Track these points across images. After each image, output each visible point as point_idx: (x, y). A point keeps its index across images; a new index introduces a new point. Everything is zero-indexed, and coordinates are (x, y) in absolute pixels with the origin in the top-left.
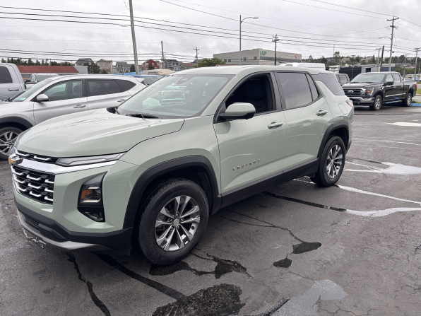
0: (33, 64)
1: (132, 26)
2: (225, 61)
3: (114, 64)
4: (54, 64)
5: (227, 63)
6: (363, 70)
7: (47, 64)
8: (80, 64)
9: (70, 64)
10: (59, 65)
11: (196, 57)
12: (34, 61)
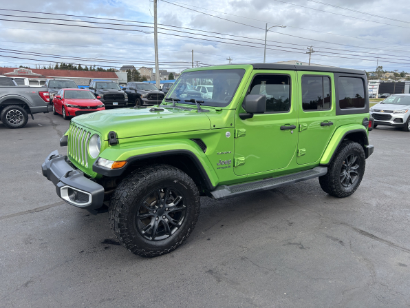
0: (82, 70)
1: (156, 33)
3: (154, 71)
4: (100, 70)
7: (94, 70)
8: (124, 71)
9: (113, 71)
12: (84, 67)
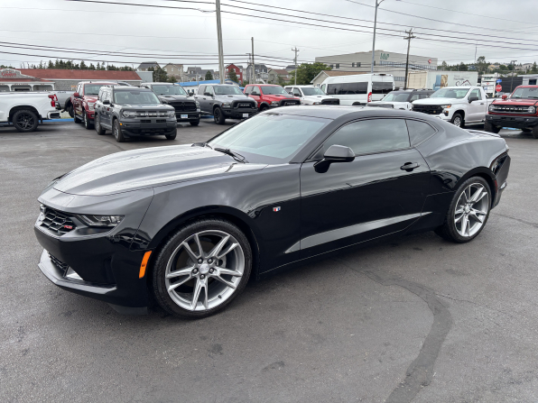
0: (86, 68)
1: (218, 12)
2: (332, 66)
3: (185, 69)
4: (111, 68)
5: (335, 69)
6: (526, 83)
7: (103, 69)
8: (144, 69)
9: (131, 69)
10: (118, 69)
11: (295, 60)
